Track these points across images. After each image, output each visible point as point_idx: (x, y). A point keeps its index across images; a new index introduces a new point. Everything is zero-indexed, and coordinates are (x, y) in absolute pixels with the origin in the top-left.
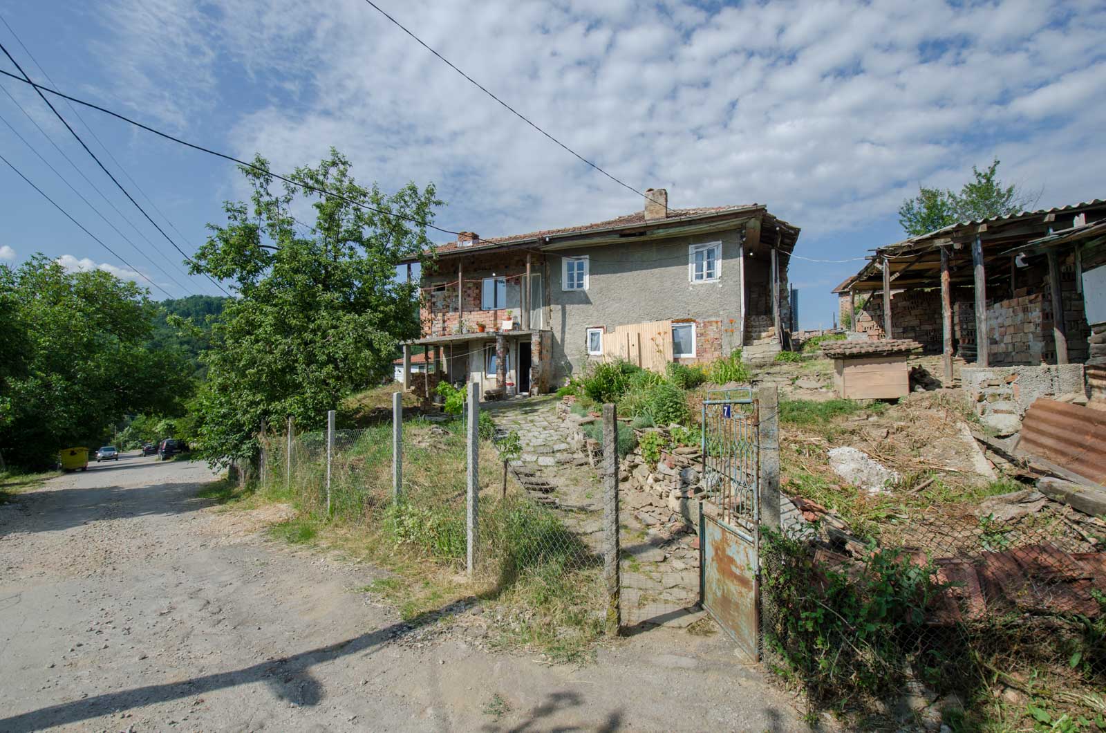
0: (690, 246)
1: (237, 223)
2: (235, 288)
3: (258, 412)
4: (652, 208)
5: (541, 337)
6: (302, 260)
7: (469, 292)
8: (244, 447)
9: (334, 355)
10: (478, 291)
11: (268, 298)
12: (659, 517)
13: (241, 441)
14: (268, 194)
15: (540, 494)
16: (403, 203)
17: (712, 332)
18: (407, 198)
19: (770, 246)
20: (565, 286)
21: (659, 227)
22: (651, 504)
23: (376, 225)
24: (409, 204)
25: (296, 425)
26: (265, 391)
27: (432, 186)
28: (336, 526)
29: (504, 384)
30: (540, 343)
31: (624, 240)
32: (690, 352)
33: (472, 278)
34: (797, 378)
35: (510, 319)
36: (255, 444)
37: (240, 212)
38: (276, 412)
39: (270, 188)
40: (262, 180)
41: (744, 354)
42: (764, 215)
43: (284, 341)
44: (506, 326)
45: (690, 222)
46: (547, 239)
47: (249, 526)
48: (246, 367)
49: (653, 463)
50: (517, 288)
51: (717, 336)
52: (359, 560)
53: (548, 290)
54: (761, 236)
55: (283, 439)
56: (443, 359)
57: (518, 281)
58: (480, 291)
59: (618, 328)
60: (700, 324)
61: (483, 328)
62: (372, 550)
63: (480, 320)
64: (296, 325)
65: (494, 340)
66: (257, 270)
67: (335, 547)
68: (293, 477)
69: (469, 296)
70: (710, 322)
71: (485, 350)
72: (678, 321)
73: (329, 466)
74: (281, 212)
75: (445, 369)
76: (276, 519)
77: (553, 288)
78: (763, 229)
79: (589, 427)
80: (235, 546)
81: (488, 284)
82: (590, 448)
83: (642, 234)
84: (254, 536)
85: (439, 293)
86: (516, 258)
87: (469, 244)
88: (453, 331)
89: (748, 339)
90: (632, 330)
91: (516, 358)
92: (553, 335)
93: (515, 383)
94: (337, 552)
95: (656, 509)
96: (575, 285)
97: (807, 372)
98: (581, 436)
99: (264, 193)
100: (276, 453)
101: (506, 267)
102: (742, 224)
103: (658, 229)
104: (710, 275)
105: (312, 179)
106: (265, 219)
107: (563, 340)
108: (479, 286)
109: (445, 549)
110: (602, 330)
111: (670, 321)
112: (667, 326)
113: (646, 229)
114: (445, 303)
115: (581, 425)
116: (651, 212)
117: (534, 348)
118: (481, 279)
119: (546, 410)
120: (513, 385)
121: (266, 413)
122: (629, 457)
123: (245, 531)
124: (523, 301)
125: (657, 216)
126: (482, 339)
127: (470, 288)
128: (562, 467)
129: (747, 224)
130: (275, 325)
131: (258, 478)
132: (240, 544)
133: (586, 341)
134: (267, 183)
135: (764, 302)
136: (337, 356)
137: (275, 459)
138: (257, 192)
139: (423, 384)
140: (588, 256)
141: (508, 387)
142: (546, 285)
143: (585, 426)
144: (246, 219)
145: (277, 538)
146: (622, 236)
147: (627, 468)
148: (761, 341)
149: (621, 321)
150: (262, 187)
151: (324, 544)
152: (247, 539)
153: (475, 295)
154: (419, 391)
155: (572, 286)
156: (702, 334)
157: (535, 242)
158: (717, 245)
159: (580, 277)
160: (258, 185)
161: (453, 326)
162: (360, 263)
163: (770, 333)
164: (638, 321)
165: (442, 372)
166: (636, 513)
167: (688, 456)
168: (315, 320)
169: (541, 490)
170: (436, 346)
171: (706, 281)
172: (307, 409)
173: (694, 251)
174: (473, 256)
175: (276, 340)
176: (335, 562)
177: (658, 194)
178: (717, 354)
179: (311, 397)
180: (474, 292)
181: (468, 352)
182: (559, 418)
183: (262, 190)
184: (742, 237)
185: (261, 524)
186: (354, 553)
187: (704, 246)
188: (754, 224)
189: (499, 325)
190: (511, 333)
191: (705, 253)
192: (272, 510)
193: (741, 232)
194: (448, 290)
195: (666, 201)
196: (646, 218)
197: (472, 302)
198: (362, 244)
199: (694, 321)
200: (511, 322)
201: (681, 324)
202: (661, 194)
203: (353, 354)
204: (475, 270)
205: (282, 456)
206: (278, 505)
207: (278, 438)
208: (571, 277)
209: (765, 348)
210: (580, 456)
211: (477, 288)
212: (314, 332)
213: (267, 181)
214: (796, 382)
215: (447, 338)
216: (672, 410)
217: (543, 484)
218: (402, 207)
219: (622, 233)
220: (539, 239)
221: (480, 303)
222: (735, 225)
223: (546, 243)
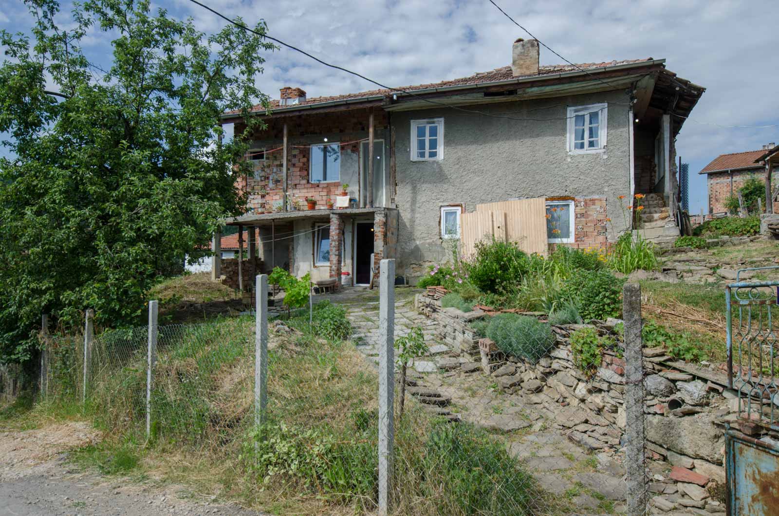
0: (569, 109)
1: (16, 61)
2: (10, 145)
3: (43, 304)
4: (522, 62)
5: (386, 216)
6: (104, 109)
7: (294, 161)
8: (20, 348)
9: (145, 231)
10: (305, 160)
11: (55, 158)
12: (603, 438)
13: (14, 342)
14: (53, 26)
15: (439, 409)
16: (227, 44)
17: (595, 212)
18: (233, 38)
19: (661, 111)
20: (414, 156)
21: (533, 84)
22: (586, 422)
23: (187, 72)
24: (235, 45)
25: (94, 322)
26: (52, 277)
27: (263, 25)
28: (164, 451)
29: (339, 273)
30: (385, 224)
31: (488, 100)
32: (568, 236)
33: (299, 144)
34: (718, 267)
35: (345, 194)
36: (34, 345)
37: (20, 47)
38: (70, 304)
39: (56, 18)
40: (45, 8)
41: (634, 239)
42: (661, 72)
43: (78, 212)
44: (342, 202)
45: (571, 79)
46: (395, 97)
47: (38, 451)
48: (28, 245)
49: (590, 368)
50: (355, 156)
51: (601, 217)
52: (213, 497)
53: (393, 159)
54: (652, 99)
55: (77, 339)
56: (259, 243)
57: (355, 149)
58: (308, 160)
59: (479, 206)
60: (580, 202)
61: (313, 204)
62: (227, 484)
63: (309, 195)
64: (95, 192)
65: (326, 220)
66: (37, 124)
67: (174, 481)
68: (91, 387)
69: (294, 165)
70: (593, 201)
71: (314, 233)
72: (553, 199)
73: (149, 372)
74: (70, 50)
75: (261, 255)
76: (73, 442)
77: (399, 158)
78: (657, 89)
79: (481, 324)
80: (27, 480)
81: (316, 152)
82: (483, 350)
83: (512, 93)
84: (50, 464)
85: (256, 161)
86: (354, 120)
87: (294, 102)
88: (274, 208)
89: (637, 221)
90: (497, 209)
91: (353, 241)
92: (398, 215)
93: (350, 272)
94: (177, 487)
95: (596, 428)
96: (427, 154)
97: (726, 259)
98: (469, 336)
99: (48, 25)
100: (67, 358)
101: (341, 131)
102: (632, 84)
103: (532, 87)
104: (591, 144)
105: (112, 8)
106: (50, 58)
107: (412, 221)
108: (306, 154)
109: (341, 482)
110: (460, 208)
111: (543, 199)
112: (540, 204)
113: (517, 87)
114: (263, 174)
115: (470, 321)
116: (521, 67)
117: (378, 230)
118: (309, 145)
119: (401, 304)
120: (348, 274)
121: (56, 304)
122: (543, 362)
123: (34, 458)
124: (362, 172)
125: (528, 72)
126: (311, 217)
127: (295, 156)
128: (445, 375)
129: (639, 84)
130: (66, 192)
131: (36, 389)
132: (33, 477)
133: (440, 222)
134: (52, 13)
135: (648, 178)
136: (149, 232)
137: (65, 363)
138: (40, 23)
139: (236, 273)
140: (442, 120)
141: (343, 277)
142: (391, 153)
143: (474, 324)
144: (27, 56)
145: (84, 468)
146: (486, 94)
147: (539, 375)
148: (653, 224)
149: (483, 198)
150: (45, 16)
151: (156, 476)
152: (42, 469)
153: (301, 165)
154: (231, 281)
155: (422, 155)
156: (582, 215)
157: (381, 100)
158: (602, 109)
159: (433, 144)
160: (41, 14)
161: (275, 201)
162: (173, 117)
163: (664, 215)
164: (504, 197)
165: (257, 259)
166: (568, 432)
167: (653, 359)
168: (118, 186)
169: (435, 403)
170: (250, 226)
171: (587, 151)
172: (109, 301)
173: (574, 114)
174: (300, 117)
175: (68, 212)
176: (182, 501)
177: (529, 45)
178: (601, 238)
179: (115, 285)
180: (299, 161)
181: (292, 234)
182: (420, 314)
183: (46, 21)
184: (632, 98)
185: (55, 450)
186: (203, 488)
187: (586, 109)
188: (648, 83)
189: (332, 202)
190: (349, 211)
191: (587, 118)
192: (64, 430)
193: (631, 91)
194: (267, 158)
195: (539, 55)
196: (514, 75)
197: (298, 173)
198: (173, 94)
199: (573, 199)
200: (347, 198)
201: (556, 203)
202: (533, 45)
203: (171, 229)
204: (302, 134)
205: (76, 360)
206: (72, 424)
207: (68, 337)
208: (421, 145)
209: (660, 232)
210: (467, 360)
211: (304, 156)
212: (117, 201)
213: (52, 10)
214: (718, 271)
215: (266, 216)
216: (608, 301)
217: (435, 396)
218: (227, 48)
219: (487, 91)
220: (387, 97)
221: (308, 174)
222: (624, 84)
223: (392, 101)
